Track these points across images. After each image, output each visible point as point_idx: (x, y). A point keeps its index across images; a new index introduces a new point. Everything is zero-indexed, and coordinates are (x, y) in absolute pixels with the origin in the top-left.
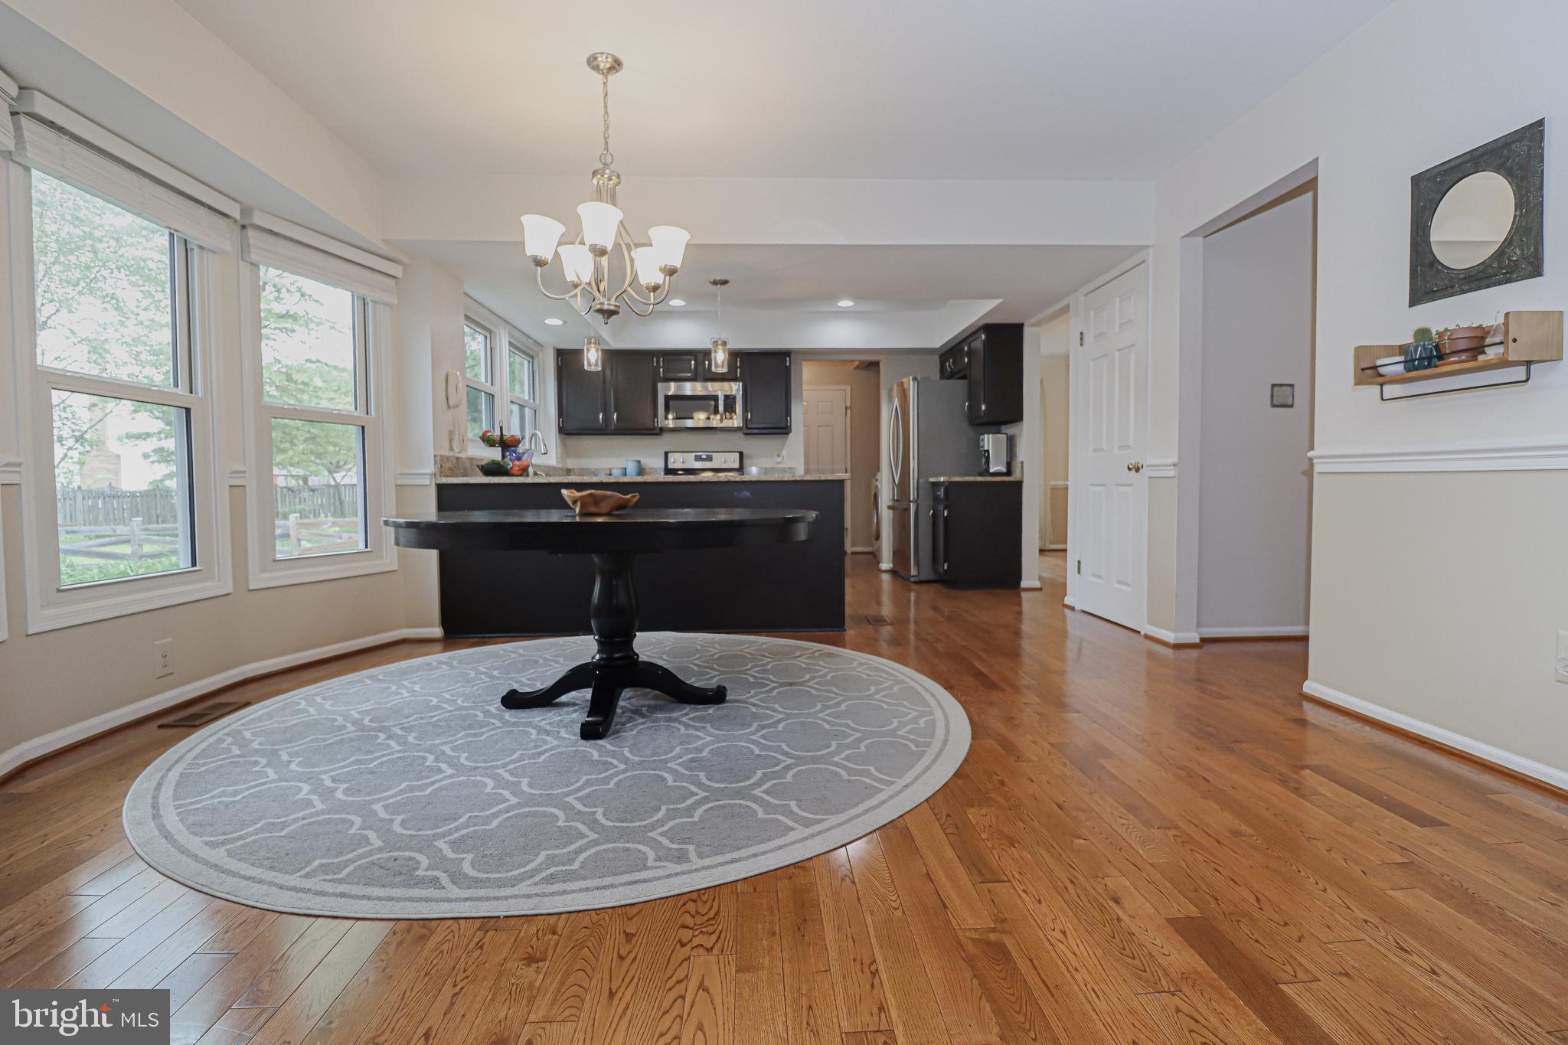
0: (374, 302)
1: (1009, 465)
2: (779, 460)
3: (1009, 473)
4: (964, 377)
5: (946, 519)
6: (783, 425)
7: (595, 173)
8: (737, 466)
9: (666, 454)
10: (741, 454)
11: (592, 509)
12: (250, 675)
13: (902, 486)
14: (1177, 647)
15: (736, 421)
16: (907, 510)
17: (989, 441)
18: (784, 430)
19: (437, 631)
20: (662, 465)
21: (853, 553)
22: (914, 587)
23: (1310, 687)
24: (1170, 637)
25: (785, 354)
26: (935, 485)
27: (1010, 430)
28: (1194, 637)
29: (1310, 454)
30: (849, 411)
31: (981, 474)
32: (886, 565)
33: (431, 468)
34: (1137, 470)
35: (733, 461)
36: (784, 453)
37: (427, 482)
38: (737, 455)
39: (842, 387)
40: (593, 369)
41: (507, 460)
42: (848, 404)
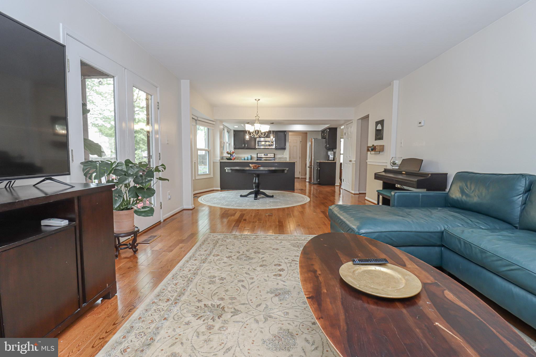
0: (210, 129)
1: (334, 158)
2: (283, 155)
3: (334, 160)
4: (325, 138)
5: (319, 170)
6: (284, 148)
7: (256, 117)
8: (273, 157)
9: (257, 154)
10: (274, 154)
11: (255, 167)
12: (196, 193)
13: (311, 162)
14: (354, 194)
15: (274, 147)
16: (312, 168)
17: (329, 153)
18: (284, 149)
19: (219, 189)
20: (256, 156)
21: (301, 178)
22: (312, 185)
23: (366, 198)
24: (353, 192)
25: (285, 131)
26: (317, 162)
27: (334, 151)
28: (358, 193)
29: (367, 161)
30: (301, 142)
31: (328, 160)
32: (307, 180)
33: (219, 159)
34: (351, 161)
35: (272, 155)
36: (284, 154)
37: (218, 161)
38: (273, 154)
39: (300, 136)
40: (247, 140)
41: (231, 157)
42: (301, 141)
